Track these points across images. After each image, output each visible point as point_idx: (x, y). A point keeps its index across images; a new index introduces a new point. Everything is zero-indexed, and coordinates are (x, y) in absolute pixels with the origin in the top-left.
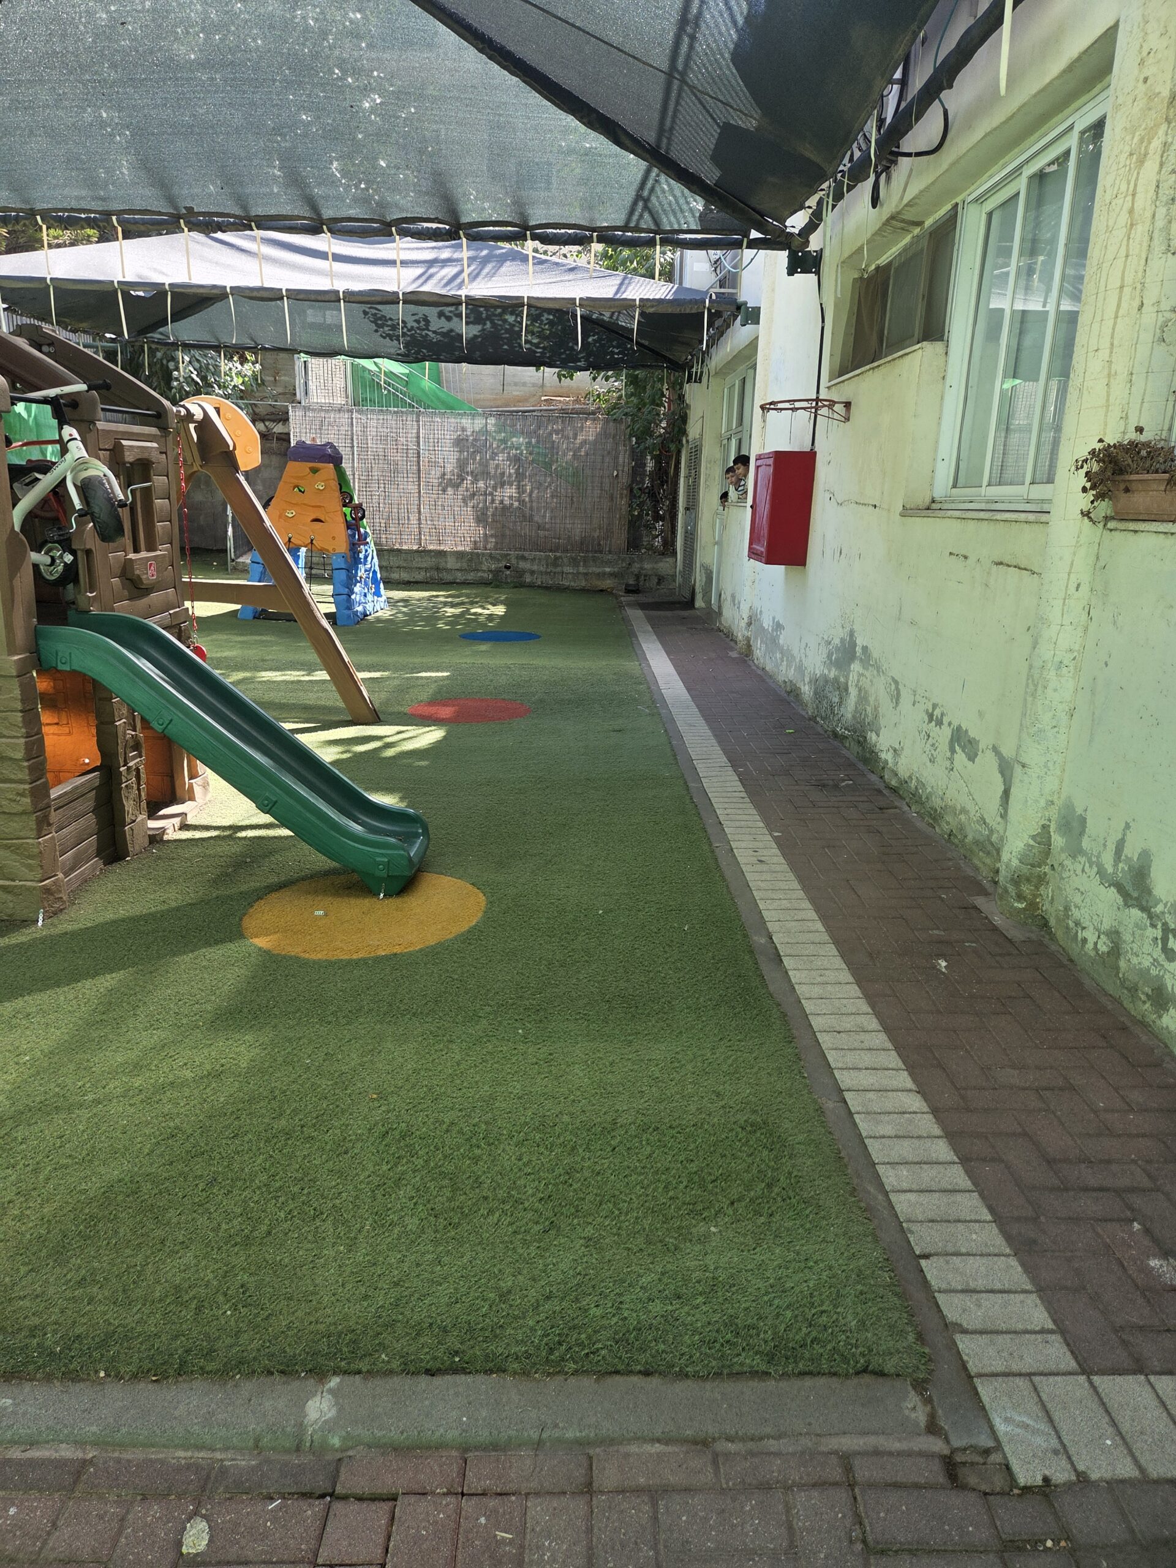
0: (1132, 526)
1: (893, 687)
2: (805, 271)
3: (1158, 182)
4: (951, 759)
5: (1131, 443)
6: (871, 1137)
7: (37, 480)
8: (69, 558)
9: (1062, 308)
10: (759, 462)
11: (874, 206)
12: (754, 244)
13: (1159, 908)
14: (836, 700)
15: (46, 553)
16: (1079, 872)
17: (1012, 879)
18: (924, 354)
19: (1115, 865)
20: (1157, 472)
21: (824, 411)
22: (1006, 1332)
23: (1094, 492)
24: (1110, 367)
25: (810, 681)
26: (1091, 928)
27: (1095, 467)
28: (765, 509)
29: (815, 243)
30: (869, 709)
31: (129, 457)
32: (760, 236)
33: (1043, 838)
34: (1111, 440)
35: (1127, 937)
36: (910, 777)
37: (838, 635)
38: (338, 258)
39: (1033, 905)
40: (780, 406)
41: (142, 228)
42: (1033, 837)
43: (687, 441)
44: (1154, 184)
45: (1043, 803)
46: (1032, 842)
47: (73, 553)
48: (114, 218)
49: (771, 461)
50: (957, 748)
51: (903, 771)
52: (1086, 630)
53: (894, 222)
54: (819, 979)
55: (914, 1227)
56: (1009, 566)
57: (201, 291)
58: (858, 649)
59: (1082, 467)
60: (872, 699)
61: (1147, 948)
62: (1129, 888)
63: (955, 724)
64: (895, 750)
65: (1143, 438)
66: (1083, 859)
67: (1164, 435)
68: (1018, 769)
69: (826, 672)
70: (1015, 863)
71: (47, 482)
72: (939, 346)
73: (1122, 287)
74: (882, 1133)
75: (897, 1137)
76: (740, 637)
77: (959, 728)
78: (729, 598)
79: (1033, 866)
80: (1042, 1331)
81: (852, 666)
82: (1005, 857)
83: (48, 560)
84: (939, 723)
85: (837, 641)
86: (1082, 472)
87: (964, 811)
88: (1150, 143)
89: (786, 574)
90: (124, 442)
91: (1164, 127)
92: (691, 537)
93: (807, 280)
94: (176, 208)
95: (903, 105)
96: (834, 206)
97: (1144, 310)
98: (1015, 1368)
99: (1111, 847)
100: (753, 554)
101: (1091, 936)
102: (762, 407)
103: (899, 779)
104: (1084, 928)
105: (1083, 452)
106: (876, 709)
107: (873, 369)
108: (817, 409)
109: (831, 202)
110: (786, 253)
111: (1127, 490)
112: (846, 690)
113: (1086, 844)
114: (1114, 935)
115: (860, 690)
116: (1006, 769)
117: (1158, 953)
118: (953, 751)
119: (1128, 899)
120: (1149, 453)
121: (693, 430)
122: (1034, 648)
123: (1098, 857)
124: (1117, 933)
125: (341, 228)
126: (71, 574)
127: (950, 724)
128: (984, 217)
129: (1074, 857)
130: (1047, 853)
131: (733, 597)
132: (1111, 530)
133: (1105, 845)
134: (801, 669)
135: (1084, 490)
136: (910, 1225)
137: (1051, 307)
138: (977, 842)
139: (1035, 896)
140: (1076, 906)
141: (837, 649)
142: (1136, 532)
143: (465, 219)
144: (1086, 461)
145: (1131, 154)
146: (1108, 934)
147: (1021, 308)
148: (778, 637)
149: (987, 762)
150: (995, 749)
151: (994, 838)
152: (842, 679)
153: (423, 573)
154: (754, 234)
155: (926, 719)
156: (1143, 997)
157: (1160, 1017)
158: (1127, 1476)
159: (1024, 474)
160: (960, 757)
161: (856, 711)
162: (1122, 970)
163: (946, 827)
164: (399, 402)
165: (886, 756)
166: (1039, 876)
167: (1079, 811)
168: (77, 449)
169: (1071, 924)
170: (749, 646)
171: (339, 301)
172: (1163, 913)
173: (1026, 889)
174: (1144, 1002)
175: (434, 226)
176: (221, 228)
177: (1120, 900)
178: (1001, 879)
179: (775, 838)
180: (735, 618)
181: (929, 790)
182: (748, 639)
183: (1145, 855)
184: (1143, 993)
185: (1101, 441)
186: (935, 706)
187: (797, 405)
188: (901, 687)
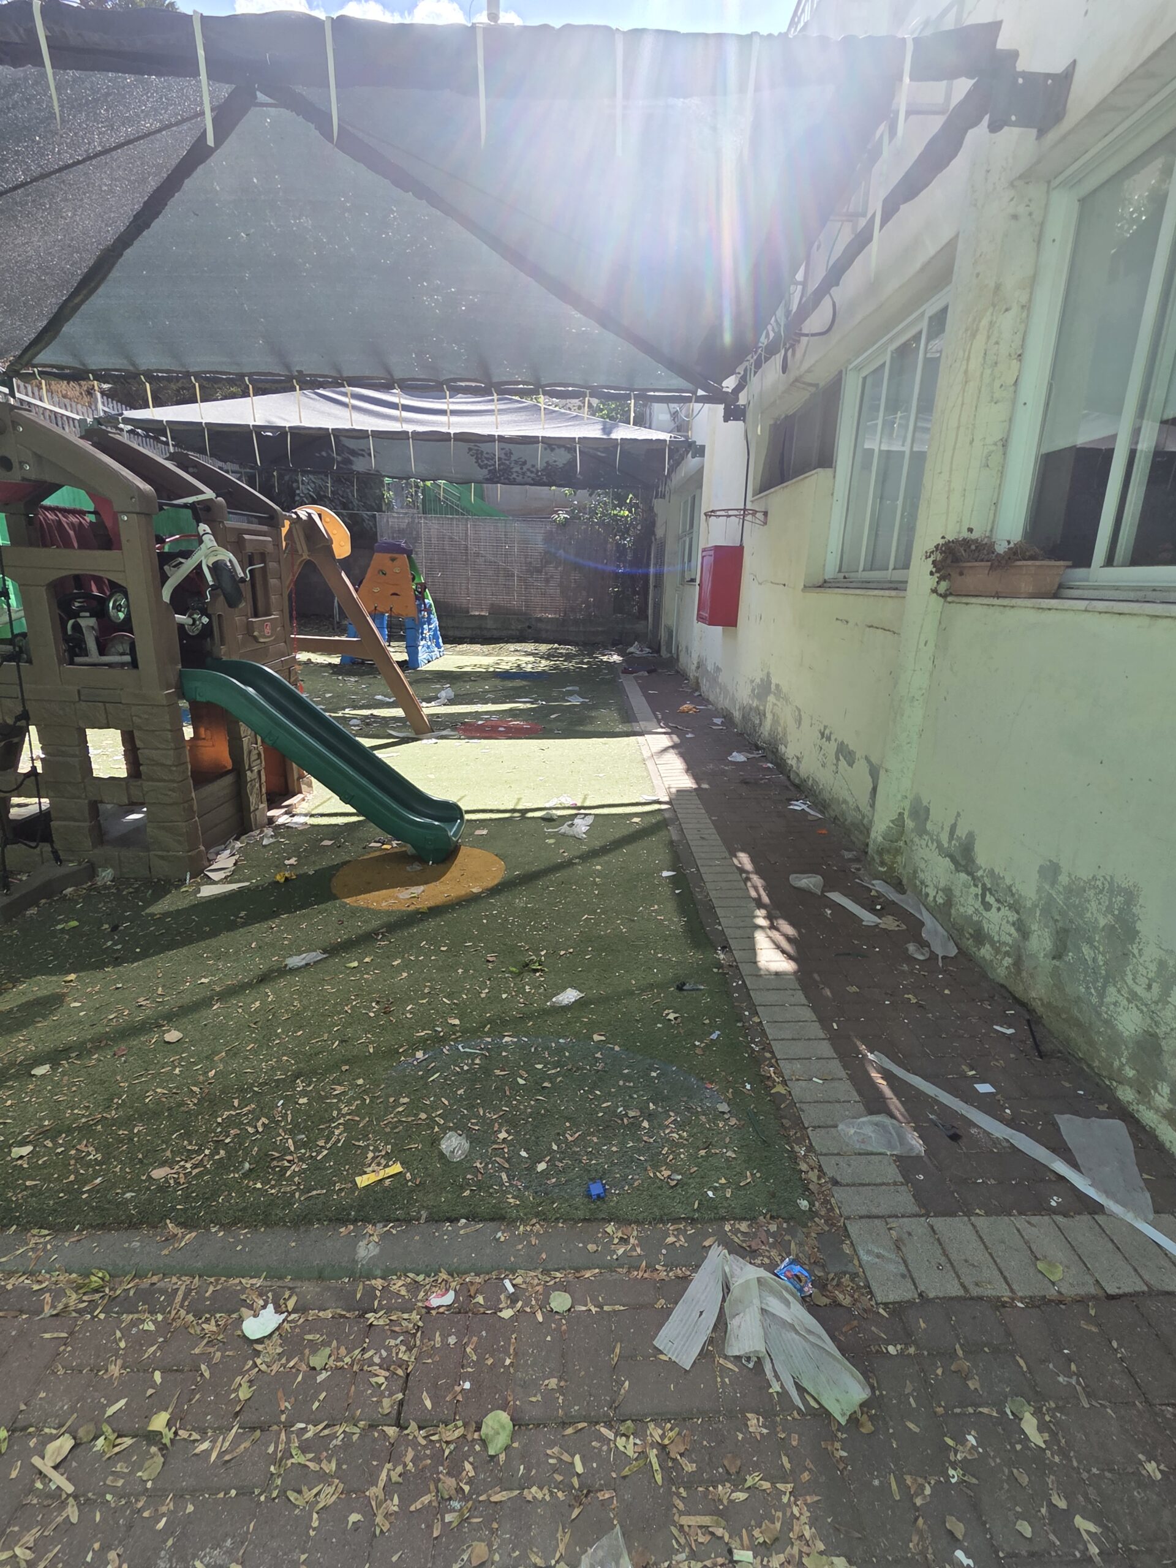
0: (965, 600)
1: (797, 713)
2: (735, 419)
3: (986, 351)
4: (837, 765)
5: (964, 540)
6: (775, 1040)
7: (181, 563)
8: (205, 620)
9: (915, 449)
10: (704, 554)
11: (784, 372)
12: (700, 399)
13: (980, 873)
14: (757, 722)
15: (189, 616)
16: (924, 846)
17: (878, 851)
18: (818, 478)
19: (950, 842)
20: (982, 560)
21: (749, 518)
22: (869, 1185)
23: (938, 575)
24: (949, 485)
25: (739, 709)
26: (932, 886)
27: (939, 557)
28: (708, 586)
29: (742, 399)
30: (780, 729)
31: (249, 549)
32: (704, 393)
33: (899, 821)
34: (950, 537)
35: (957, 893)
36: (808, 777)
37: (758, 676)
38: (406, 408)
39: (891, 869)
40: (718, 513)
41: (267, 386)
42: (892, 821)
43: (656, 539)
44: (983, 351)
45: (899, 797)
46: (892, 825)
47: (208, 616)
48: (246, 378)
49: (712, 553)
50: (841, 757)
51: (803, 773)
52: (931, 674)
53: (798, 384)
54: (741, 924)
55: (804, 1107)
56: (877, 628)
57: (311, 432)
58: (773, 687)
59: (930, 557)
60: (782, 722)
61: (971, 901)
62: (959, 858)
63: (840, 740)
64: (798, 758)
65: (974, 536)
66: (926, 838)
67: (988, 534)
68: (882, 773)
69: (751, 702)
70: (880, 839)
71: (188, 565)
72: (829, 471)
73: (958, 428)
74: (783, 1037)
75: (793, 1039)
76: (692, 677)
77: (842, 743)
78: (684, 649)
79: (891, 841)
80: (895, 1184)
81: (769, 698)
82: (873, 835)
83: (190, 621)
84: (829, 739)
85: (758, 681)
86: (930, 560)
87: (845, 802)
88: (980, 321)
89: (723, 631)
90: (246, 537)
91: (991, 310)
92: (658, 606)
93: (737, 426)
94: (290, 371)
95: (804, 299)
96: (755, 373)
97: (974, 444)
98: (875, 1211)
99: (947, 829)
100: (700, 618)
101: (932, 892)
102: (706, 514)
103: (800, 778)
104: (927, 886)
105: (931, 546)
106: (785, 728)
107: (783, 488)
108: (744, 515)
109: (753, 369)
110: (722, 406)
111: (961, 574)
112: (765, 715)
113: (929, 826)
114: (948, 892)
115: (774, 715)
116: (874, 773)
117: (978, 904)
118: (838, 759)
119: (958, 866)
120: (977, 547)
121: (659, 532)
122: (895, 687)
123: (938, 836)
124: (950, 890)
125: (410, 387)
126: (207, 630)
127: (836, 740)
128: (861, 380)
129: (921, 836)
130: (902, 833)
131: (687, 648)
132: (950, 603)
133: (942, 828)
134: (733, 700)
135: (932, 573)
136: (802, 1105)
137: (907, 449)
138: (853, 824)
139: (893, 863)
140: (922, 871)
141: (758, 685)
142: (967, 604)
143: (495, 379)
144: (932, 552)
145: (967, 330)
146: (943, 890)
147: (886, 449)
148: (718, 677)
149: (861, 767)
150: (867, 758)
151: (865, 821)
152: (761, 708)
153: (470, 632)
154: (700, 392)
155: (820, 736)
156: (967, 936)
157: (979, 949)
158: (954, 1294)
159: (889, 561)
160: (843, 763)
161: (771, 730)
162: (953, 916)
163: (833, 814)
164: (453, 511)
165: (792, 762)
166: (896, 849)
167: (925, 803)
168: (209, 541)
169: (918, 883)
170: (698, 683)
171: (409, 439)
172: (982, 876)
173: (887, 858)
174: (968, 939)
175: (474, 384)
176: (322, 385)
177: (953, 867)
178: (870, 851)
179: (713, 822)
180: (689, 663)
181: (821, 787)
182: (697, 678)
183: (971, 836)
184: (968, 933)
185: (943, 537)
186: (825, 727)
187: (730, 513)
188: (802, 713)
